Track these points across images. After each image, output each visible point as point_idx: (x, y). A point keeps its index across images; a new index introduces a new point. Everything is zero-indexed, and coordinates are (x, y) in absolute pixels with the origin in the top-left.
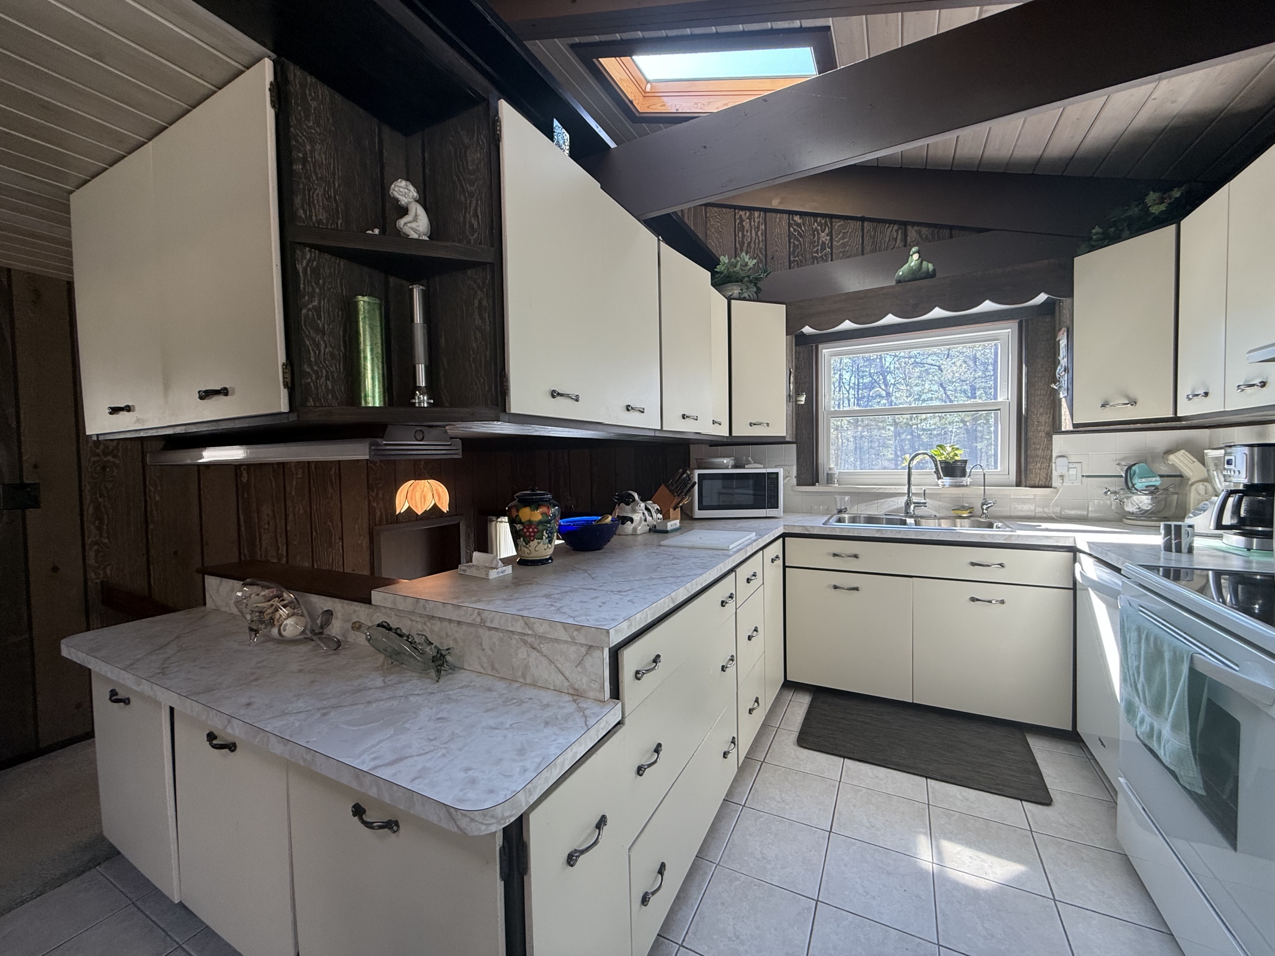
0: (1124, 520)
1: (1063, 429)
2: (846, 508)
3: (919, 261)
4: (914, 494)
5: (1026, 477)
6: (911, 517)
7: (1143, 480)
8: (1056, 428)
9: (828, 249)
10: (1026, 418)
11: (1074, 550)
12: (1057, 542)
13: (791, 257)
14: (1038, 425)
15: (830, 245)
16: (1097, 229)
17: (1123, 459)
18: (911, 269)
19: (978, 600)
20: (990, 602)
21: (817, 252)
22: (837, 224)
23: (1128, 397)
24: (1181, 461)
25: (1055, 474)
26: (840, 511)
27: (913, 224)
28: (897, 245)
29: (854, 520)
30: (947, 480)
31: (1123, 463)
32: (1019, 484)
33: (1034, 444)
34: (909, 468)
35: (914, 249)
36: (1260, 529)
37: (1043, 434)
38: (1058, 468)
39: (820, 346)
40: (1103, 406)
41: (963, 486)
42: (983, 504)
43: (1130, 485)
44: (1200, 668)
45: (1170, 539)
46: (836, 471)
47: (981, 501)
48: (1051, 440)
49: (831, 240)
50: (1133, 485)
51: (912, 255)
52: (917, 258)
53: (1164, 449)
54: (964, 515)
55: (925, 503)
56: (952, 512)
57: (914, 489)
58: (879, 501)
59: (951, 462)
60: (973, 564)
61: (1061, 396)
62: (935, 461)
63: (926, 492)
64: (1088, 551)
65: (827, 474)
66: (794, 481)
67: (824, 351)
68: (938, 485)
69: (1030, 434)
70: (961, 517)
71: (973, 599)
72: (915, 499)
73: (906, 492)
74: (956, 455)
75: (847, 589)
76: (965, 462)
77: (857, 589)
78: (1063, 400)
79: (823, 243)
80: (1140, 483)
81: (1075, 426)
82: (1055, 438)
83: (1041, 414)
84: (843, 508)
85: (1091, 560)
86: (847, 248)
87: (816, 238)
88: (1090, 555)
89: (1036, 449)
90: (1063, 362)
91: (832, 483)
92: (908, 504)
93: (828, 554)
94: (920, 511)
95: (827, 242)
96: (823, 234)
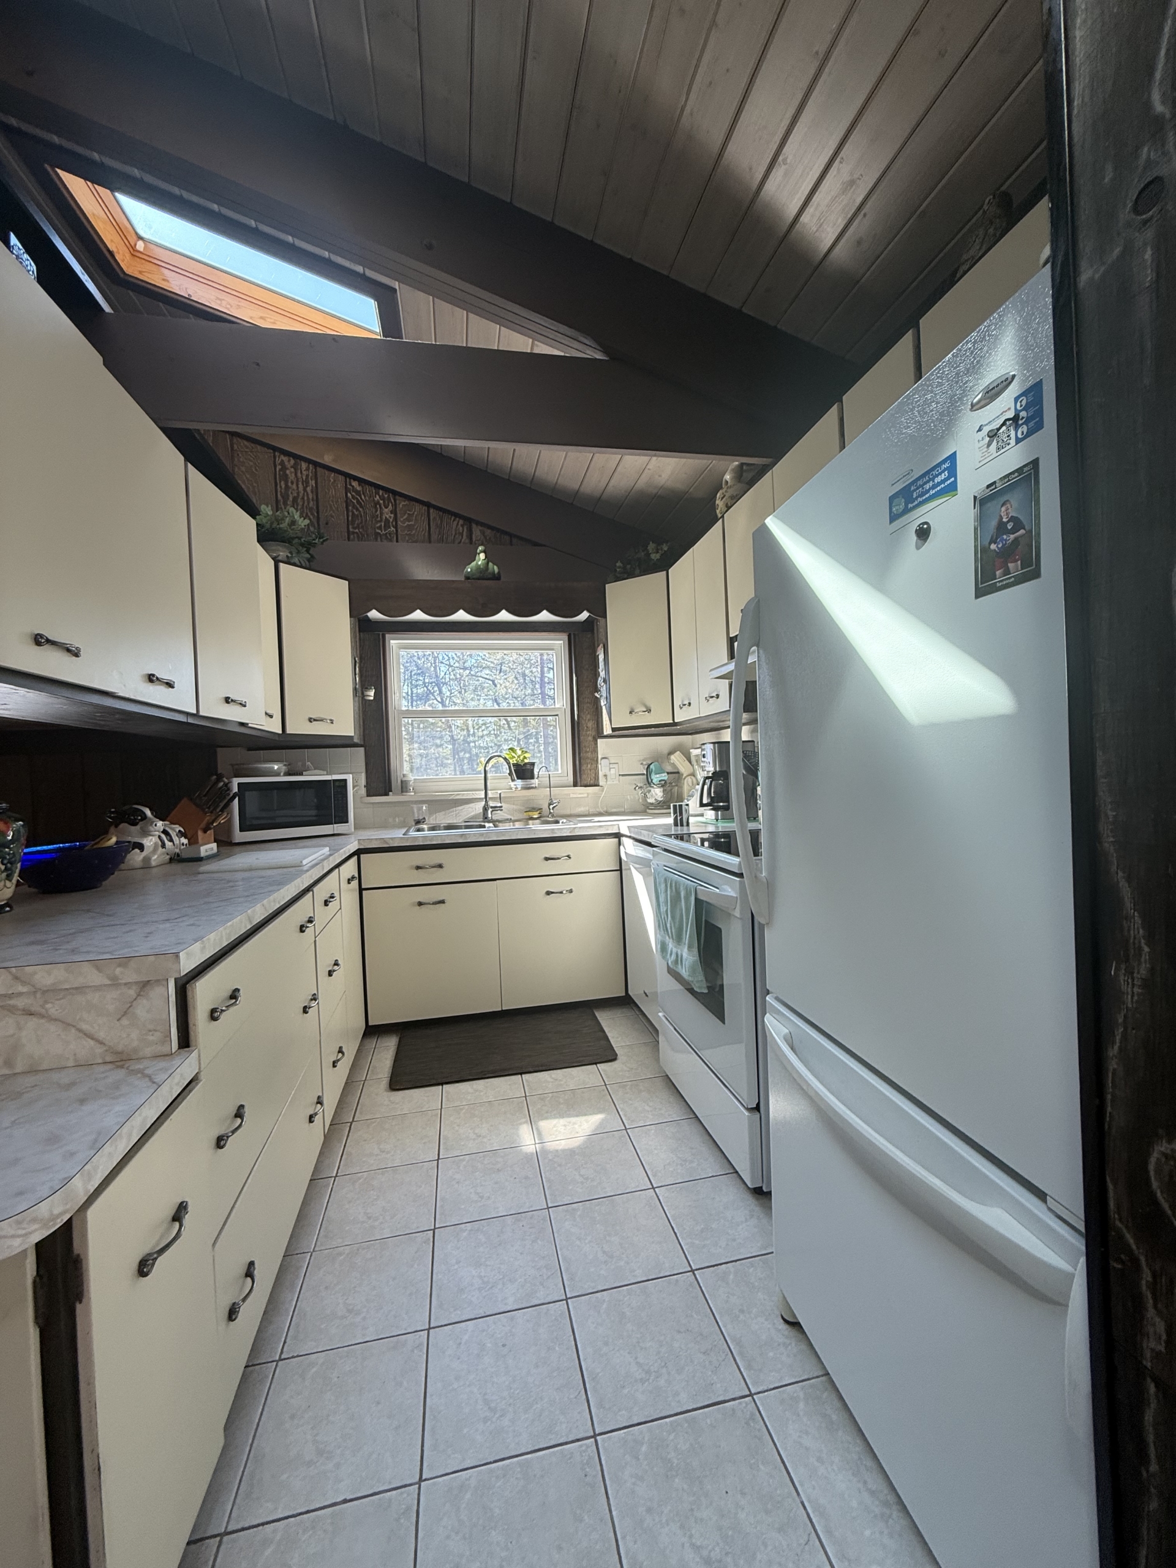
0: (648, 810)
1: (605, 733)
2: (424, 818)
3: (486, 561)
4: (491, 799)
5: (581, 778)
6: (489, 822)
7: (658, 776)
8: (599, 734)
9: (392, 529)
10: (578, 723)
11: (618, 836)
12: (608, 830)
13: (350, 527)
14: (587, 731)
15: (394, 523)
16: (619, 564)
17: (644, 760)
18: (478, 567)
19: (552, 893)
20: (561, 893)
21: (380, 528)
22: (402, 503)
23: (646, 706)
24: (677, 759)
25: (601, 774)
26: (418, 822)
27: (478, 523)
28: (463, 540)
29: (433, 829)
30: (519, 783)
31: (644, 763)
32: (575, 785)
33: (585, 747)
34: (485, 772)
35: (480, 548)
36: (721, 804)
37: (590, 738)
38: (603, 768)
39: (387, 636)
40: (631, 713)
41: (532, 788)
42: (550, 804)
43: (650, 780)
44: (701, 897)
45: (677, 816)
46: (411, 777)
47: (548, 801)
48: (596, 744)
49: (396, 519)
50: (652, 780)
51: (479, 554)
52: (484, 558)
53: (666, 752)
54: (535, 816)
55: (501, 807)
56: (525, 814)
57: (490, 794)
58: (457, 808)
59: (522, 764)
60: (547, 859)
61: (602, 704)
62: (508, 763)
63: (502, 796)
64: (629, 834)
65: (402, 781)
66: (363, 791)
67: (392, 641)
68: (511, 789)
69: (582, 738)
70: (532, 819)
71: (548, 893)
72: (491, 804)
73: (483, 796)
74: (525, 758)
75: (433, 904)
76: (533, 764)
77: (442, 902)
78: (604, 708)
79: (387, 520)
80: (656, 778)
81: (614, 730)
82: (599, 741)
83: (589, 720)
84: (421, 818)
85: (631, 841)
86: (414, 532)
87: (378, 512)
88: (630, 837)
89: (586, 752)
90: (602, 674)
91: (407, 792)
92: (485, 809)
93: (411, 868)
94: (498, 815)
95: (391, 520)
96: (386, 510)
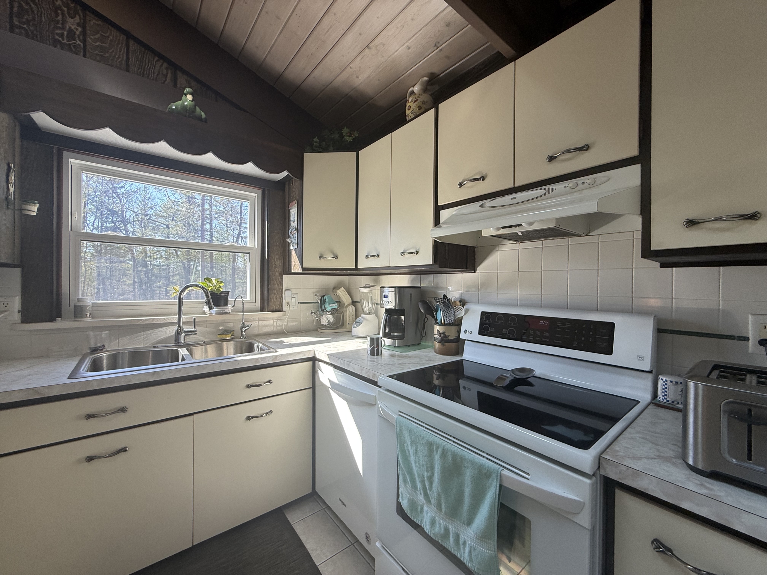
0: (318, 329)
1: (292, 271)
2: (104, 346)
3: (193, 103)
4: (184, 323)
5: (268, 304)
6: (182, 347)
7: (331, 305)
8: (287, 270)
9: (78, 42)
10: (268, 261)
11: (313, 360)
13: (15, 19)
14: (275, 267)
15: (81, 37)
17: (318, 292)
18: (184, 107)
19: (253, 417)
20: (262, 416)
21: (62, 35)
22: (93, 22)
23: (333, 253)
24: (342, 293)
25: (284, 302)
26: (95, 350)
27: (184, 72)
28: (166, 82)
29: (114, 364)
30: (215, 309)
31: (318, 294)
32: (262, 310)
33: (273, 280)
34: (180, 299)
35: (188, 90)
37: (277, 274)
38: (287, 297)
40: (321, 257)
41: (226, 313)
42: (242, 327)
43: (323, 308)
46: (89, 300)
47: (240, 325)
48: (282, 278)
49: (84, 33)
50: (325, 309)
51: (186, 95)
52: (191, 99)
54: (228, 338)
55: (196, 331)
56: (218, 336)
57: (184, 318)
58: (145, 333)
59: (218, 293)
60: (248, 386)
61: (291, 248)
62: (205, 292)
63: (196, 320)
64: (328, 361)
65: (75, 306)
66: (17, 317)
67: (71, 160)
68: (205, 313)
69: (271, 273)
70: (225, 340)
71: (249, 418)
72: (186, 328)
73: (177, 321)
74: (220, 287)
75: (109, 456)
76: (227, 293)
77: (124, 450)
78: (293, 252)
79: (70, 31)
80: (329, 307)
81: (303, 269)
82: (285, 276)
83: (277, 259)
84: (99, 345)
85: (331, 368)
86: (107, 55)
87: (60, 18)
89: (274, 284)
90: (294, 224)
91: (82, 317)
92: (178, 333)
94: (190, 339)
95: (78, 33)
96: (71, 20)
